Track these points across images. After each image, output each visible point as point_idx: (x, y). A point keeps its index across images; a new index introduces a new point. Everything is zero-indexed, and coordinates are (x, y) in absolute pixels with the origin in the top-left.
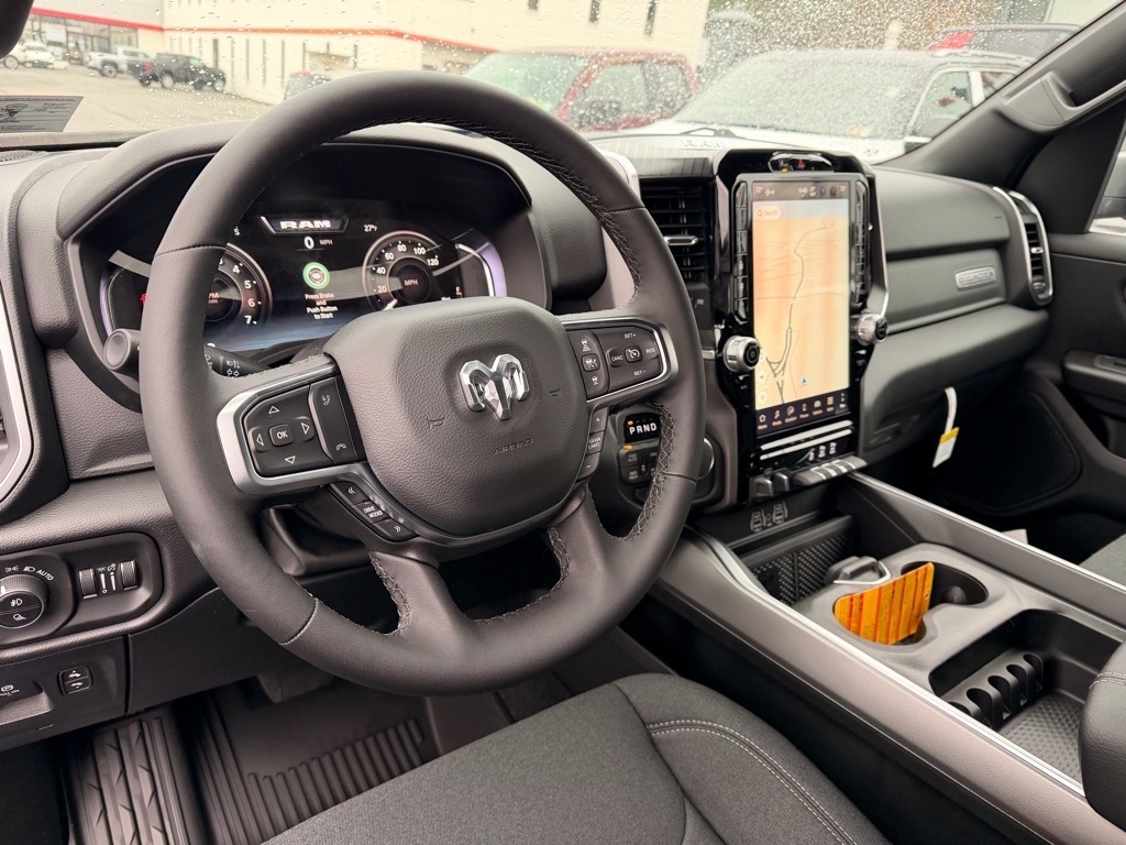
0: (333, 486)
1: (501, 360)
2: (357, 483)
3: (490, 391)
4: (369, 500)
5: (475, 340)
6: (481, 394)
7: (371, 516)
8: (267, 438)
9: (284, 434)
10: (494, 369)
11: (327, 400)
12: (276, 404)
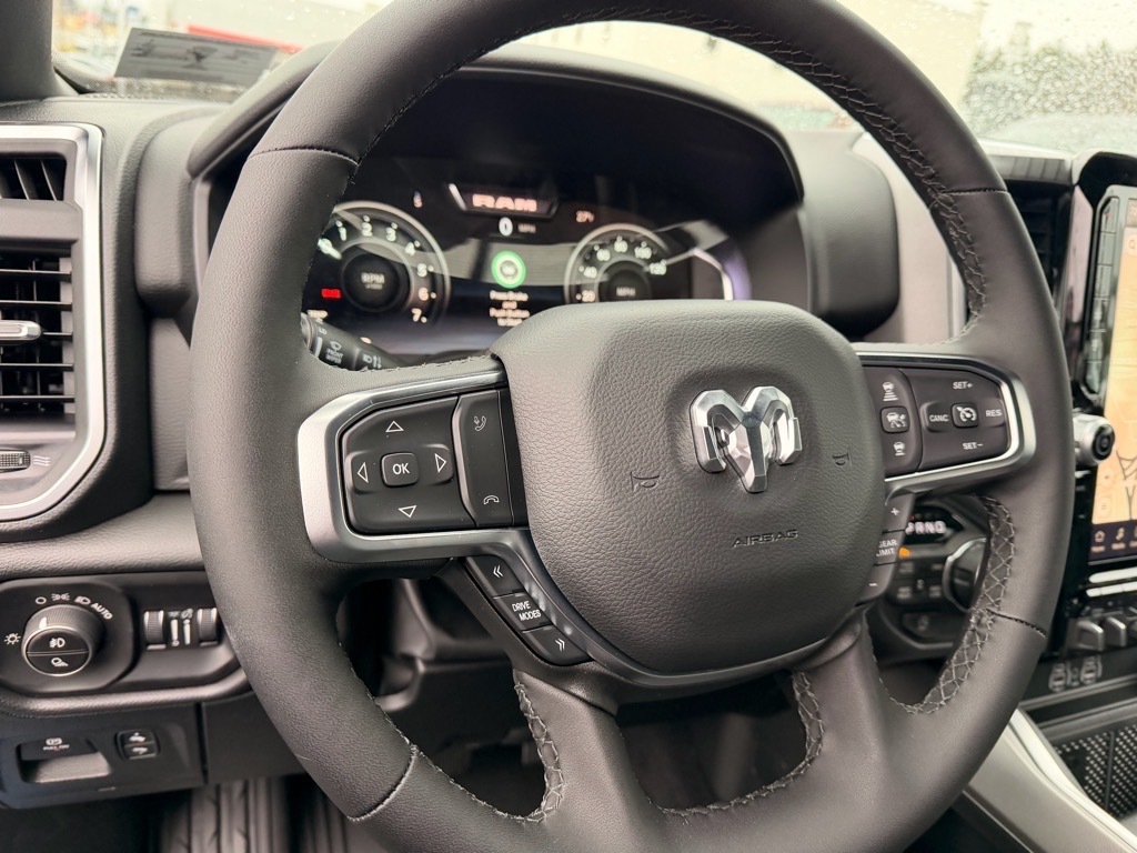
0: (470, 561)
1: (761, 395)
2: (508, 559)
3: (737, 443)
4: (523, 590)
5: (723, 358)
6: (722, 445)
7: (523, 617)
8: (376, 471)
9: (404, 468)
10: (748, 407)
11: (480, 423)
12: (401, 420)
